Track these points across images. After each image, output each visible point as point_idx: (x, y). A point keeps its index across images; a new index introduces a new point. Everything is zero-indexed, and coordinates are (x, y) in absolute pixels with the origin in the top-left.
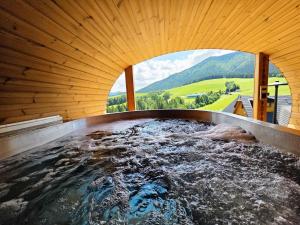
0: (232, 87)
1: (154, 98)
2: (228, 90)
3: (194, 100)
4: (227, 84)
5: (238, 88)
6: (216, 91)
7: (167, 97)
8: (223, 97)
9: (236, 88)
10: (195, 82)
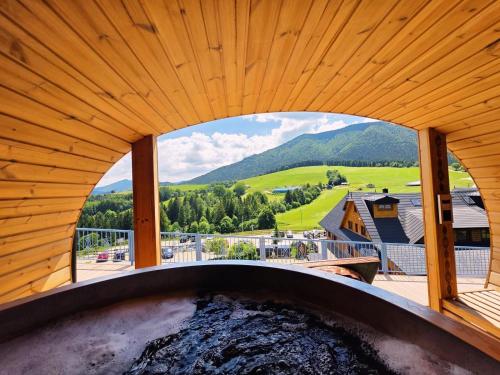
0: (336, 178)
1: (219, 193)
2: (330, 183)
3: (282, 197)
4: (329, 174)
5: (344, 180)
6: (314, 183)
7: (240, 192)
8: (325, 193)
9: (341, 181)
10: (283, 169)
